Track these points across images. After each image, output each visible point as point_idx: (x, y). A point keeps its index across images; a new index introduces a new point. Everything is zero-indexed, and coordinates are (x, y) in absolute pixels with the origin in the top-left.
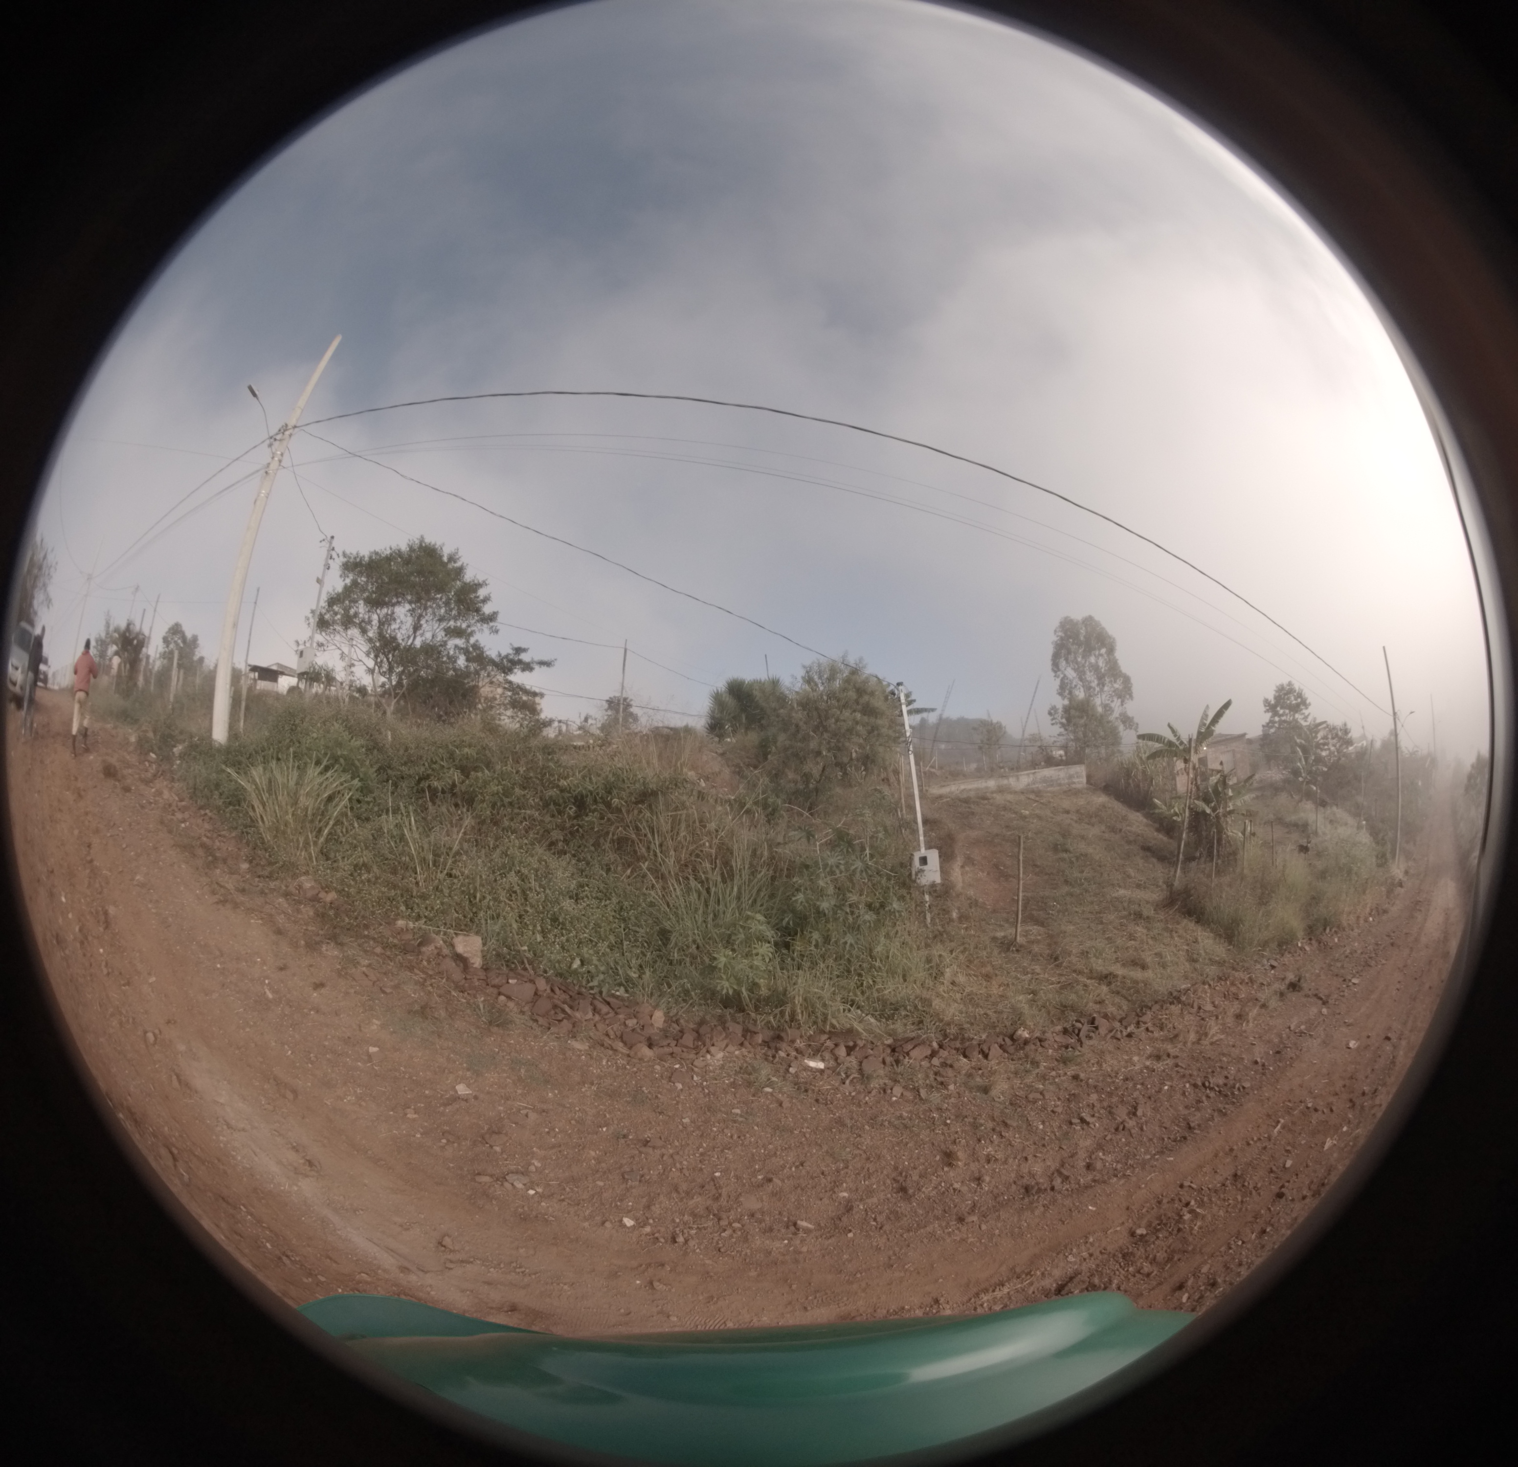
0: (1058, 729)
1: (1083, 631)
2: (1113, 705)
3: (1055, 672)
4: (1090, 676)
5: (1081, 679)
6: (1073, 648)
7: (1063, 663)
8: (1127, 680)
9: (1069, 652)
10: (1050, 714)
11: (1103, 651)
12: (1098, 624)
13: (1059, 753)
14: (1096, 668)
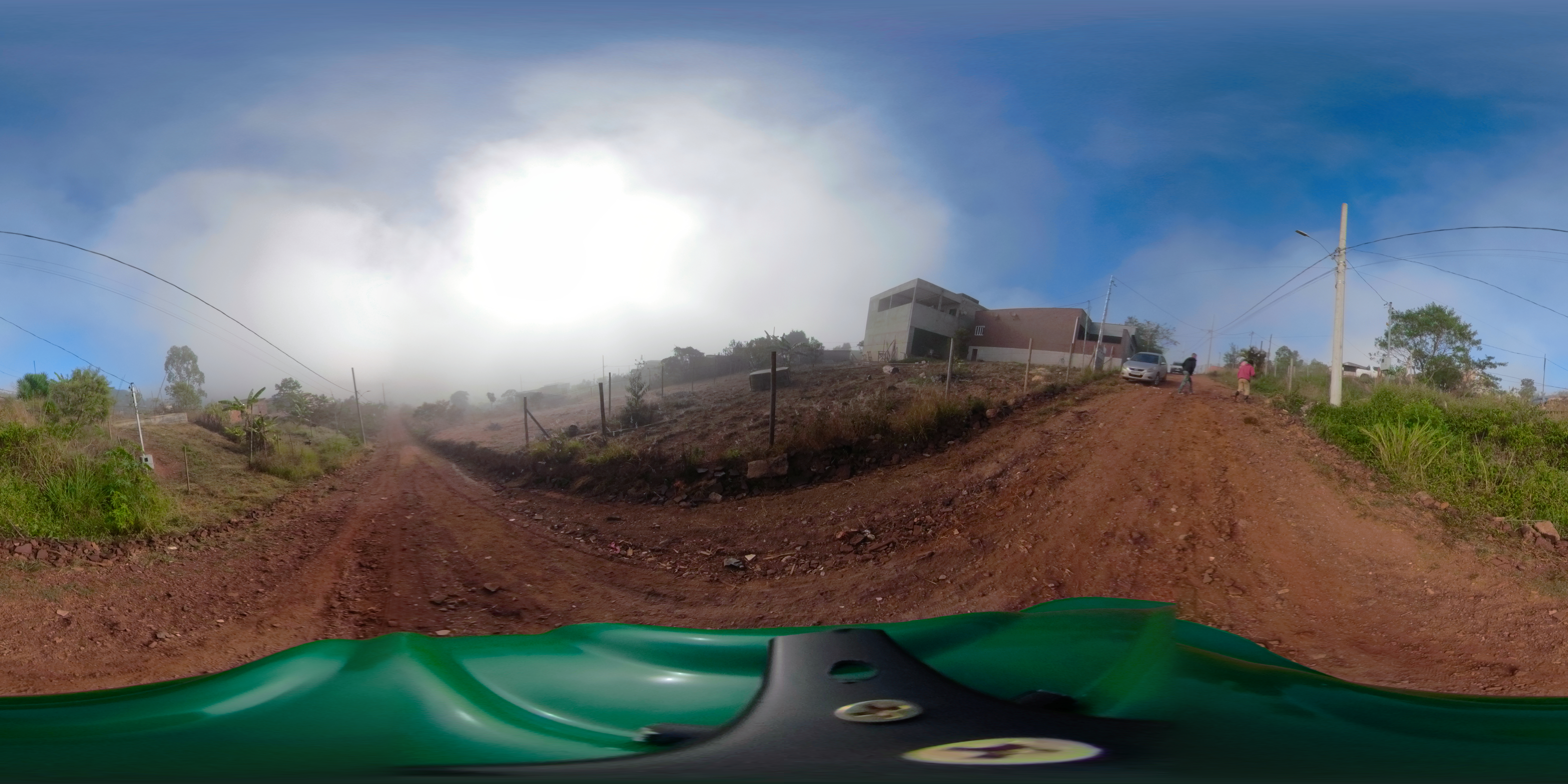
0: (168, 397)
1: (182, 353)
2: (194, 385)
3: (166, 370)
4: (183, 372)
5: (179, 374)
6: (176, 360)
7: (170, 367)
8: (202, 375)
9: (174, 362)
10: (166, 390)
11: (191, 361)
12: (189, 349)
13: (170, 407)
14: (187, 369)
